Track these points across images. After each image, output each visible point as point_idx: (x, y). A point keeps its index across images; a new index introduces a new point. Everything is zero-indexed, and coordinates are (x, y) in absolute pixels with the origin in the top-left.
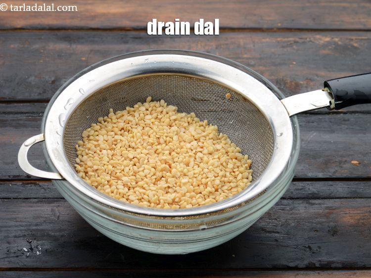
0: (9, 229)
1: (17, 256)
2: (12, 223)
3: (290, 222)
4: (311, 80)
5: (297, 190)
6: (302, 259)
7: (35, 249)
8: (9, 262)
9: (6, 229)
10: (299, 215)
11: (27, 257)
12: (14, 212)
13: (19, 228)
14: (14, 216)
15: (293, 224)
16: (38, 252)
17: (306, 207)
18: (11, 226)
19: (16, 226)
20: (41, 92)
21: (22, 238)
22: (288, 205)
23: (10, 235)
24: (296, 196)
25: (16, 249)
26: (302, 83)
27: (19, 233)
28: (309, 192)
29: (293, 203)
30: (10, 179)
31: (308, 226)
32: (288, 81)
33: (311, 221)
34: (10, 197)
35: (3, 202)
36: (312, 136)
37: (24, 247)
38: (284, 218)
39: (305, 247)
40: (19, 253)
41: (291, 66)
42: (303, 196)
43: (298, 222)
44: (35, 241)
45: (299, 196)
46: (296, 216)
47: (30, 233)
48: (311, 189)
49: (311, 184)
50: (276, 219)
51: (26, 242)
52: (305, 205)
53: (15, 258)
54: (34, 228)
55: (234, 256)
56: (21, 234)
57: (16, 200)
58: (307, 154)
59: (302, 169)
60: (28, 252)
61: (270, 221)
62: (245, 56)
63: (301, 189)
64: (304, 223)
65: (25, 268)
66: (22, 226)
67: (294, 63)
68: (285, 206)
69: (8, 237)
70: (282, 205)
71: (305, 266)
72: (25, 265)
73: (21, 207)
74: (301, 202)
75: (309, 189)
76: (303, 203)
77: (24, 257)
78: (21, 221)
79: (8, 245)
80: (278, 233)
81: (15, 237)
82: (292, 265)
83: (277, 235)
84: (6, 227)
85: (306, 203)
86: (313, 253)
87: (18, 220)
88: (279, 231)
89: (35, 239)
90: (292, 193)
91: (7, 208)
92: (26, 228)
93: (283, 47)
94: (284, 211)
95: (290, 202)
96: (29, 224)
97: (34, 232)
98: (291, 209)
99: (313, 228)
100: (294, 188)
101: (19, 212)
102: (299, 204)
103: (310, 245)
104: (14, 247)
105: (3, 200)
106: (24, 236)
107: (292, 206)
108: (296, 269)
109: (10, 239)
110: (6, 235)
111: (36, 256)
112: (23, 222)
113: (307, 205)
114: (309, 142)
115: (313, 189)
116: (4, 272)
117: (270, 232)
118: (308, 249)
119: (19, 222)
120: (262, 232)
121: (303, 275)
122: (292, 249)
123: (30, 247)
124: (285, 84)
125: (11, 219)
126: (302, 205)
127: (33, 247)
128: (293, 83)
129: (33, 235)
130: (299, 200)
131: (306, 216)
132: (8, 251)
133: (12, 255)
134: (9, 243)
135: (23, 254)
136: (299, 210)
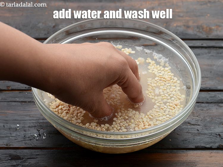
0: (25, 122)
1: (30, 140)
2: (28, 118)
3: (207, 118)
4: (219, 26)
5: (211, 97)
6: (215, 142)
7: (42, 135)
8: (25, 143)
9: (23, 122)
10: (212, 114)
11: (37, 140)
12: (29, 111)
13: (32, 121)
14: (28, 114)
15: (208, 120)
16: (44, 137)
17: (217, 109)
18: (26, 120)
19: (30, 120)
20: (46, 33)
21: (33, 128)
22: (206, 107)
23: (26, 126)
24: (210, 102)
25: (29, 135)
26: (213, 28)
27: (32, 124)
28: (219, 99)
29: (208, 106)
30: (26, 89)
31: (218, 121)
32: (205, 27)
33: (220, 117)
34: (26, 101)
35: (22, 104)
36: (220, 63)
37: (35, 134)
38: (203, 116)
39: (217, 134)
40: (32, 138)
41: (206, 17)
42: (215, 101)
43: (212, 118)
44: (42, 130)
45: (212, 101)
46: (210, 114)
47: (39, 124)
48: (220, 97)
49: (220, 93)
50: (197, 116)
51: (37, 131)
52: (216, 107)
53: (29, 141)
54: (42, 121)
55: (170, 140)
56: (33, 125)
57: (29, 103)
58: (217, 74)
59: (214, 84)
60: (38, 137)
61: (194, 117)
62: (177, 10)
63: (213, 97)
64: (216, 119)
65: (36, 148)
66: (33, 120)
67: (209, 15)
68: (203, 108)
69: (24, 127)
70: (201, 107)
71: (216, 147)
72: (36, 146)
73: (33, 107)
74: (213, 105)
75: (219, 97)
76: (215, 106)
77: (35, 140)
78: (33, 117)
79: (25, 133)
80: (199, 125)
81: (29, 127)
82: (208, 146)
83: (198, 126)
84: (23, 120)
85: (217, 106)
86: (222, 138)
87: (31, 116)
88: (199, 124)
89: (42, 129)
90: (208, 99)
91: (24, 108)
92: (36, 121)
93: (201, 5)
94: (203, 111)
95: (207, 105)
96: (38, 118)
97: (41, 124)
98: (207, 110)
99: (221, 122)
100: (209, 96)
101: (32, 111)
102: (212, 106)
103: (220, 133)
104: (29, 133)
105: (21, 103)
106: (35, 126)
107: (208, 108)
108: (211, 149)
109: (26, 128)
110: (23, 125)
111: (42, 140)
112: (34, 117)
113: (218, 107)
114: (218, 66)
115: (221, 97)
116: (22, 150)
117: (193, 125)
118: (218, 136)
119: (32, 117)
120: (188, 124)
121: (215, 153)
122: (208, 136)
123: (39, 134)
124: (203, 28)
125: (26, 115)
126: (214, 107)
127: (41, 134)
128: (208, 28)
129: (41, 126)
130: (212, 104)
131: (217, 114)
132: (25, 136)
133: (28, 139)
134: (25, 131)
135: (34, 138)
136: (212, 110)
